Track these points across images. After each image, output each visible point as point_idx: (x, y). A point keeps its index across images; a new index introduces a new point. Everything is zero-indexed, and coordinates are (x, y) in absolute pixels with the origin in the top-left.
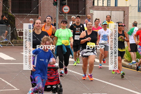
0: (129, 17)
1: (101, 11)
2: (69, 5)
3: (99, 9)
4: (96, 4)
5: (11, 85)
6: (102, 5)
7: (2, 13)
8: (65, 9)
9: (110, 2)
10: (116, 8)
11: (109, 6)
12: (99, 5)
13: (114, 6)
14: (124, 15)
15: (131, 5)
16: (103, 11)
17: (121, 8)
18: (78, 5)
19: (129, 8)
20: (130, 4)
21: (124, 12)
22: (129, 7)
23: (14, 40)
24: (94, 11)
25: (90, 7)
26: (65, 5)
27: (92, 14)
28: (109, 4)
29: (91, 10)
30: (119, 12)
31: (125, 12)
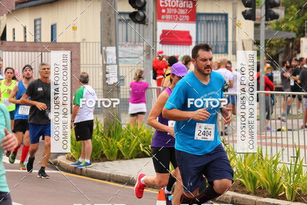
0: (81, 66)
1: (20, 53)
3: (15, 49)
4: (9, 38)
6: (22, 40)
9: (40, 34)
10: (54, 45)
11: (38, 41)
12: (16, 40)
13: (50, 41)
14: (71, 61)
15: (84, 40)
16: (23, 53)
17: (63, 45)
19: (81, 46)
20: (84, 38)
22: (79, 43)
24: (4, 52)
28: (38, 37)
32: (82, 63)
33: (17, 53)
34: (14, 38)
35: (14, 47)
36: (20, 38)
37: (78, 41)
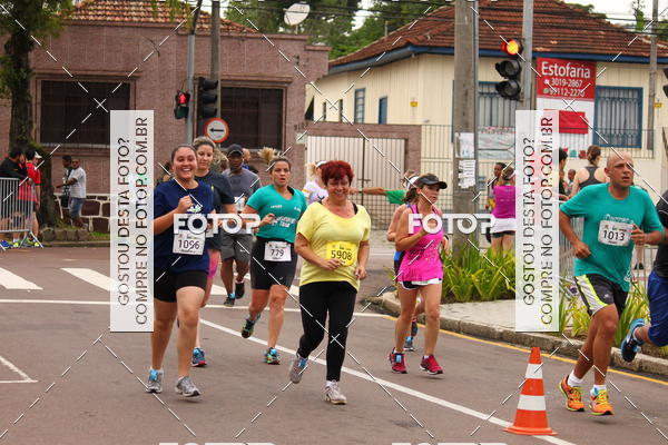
0: (422, 160)
1: (333, 138)
2: (224, 118)
3: (326, 132)
4: (317, 115)
5: (12, 366)
6: (337, 120)
7: (11, 140)
8: (212, 130)
9: (363, 112)
10: (382, 129)
11: (360, 121)
12: (327, 119)
13: (377, 122)
14: (406, 152)
15: (428, 121)
16: (338, 139)
17: (396, 128)
18: (257, 116)
19: (423, 130)
20: (427, 119)
21: (406, 141)
22: (420, 126)
23: (47, 228)
24: (309, 137)
25: (296, 126)
26: (213, 115)
27: (303, 148)
28: (360, 115)
29: (299, 135)
30: (389, 141)
31: (410, 143)
32: (423, 155)
33: (328, 138)
34: (325, 117)
35: (325, 129)
36: (333, 116)
37: (419, 122)
